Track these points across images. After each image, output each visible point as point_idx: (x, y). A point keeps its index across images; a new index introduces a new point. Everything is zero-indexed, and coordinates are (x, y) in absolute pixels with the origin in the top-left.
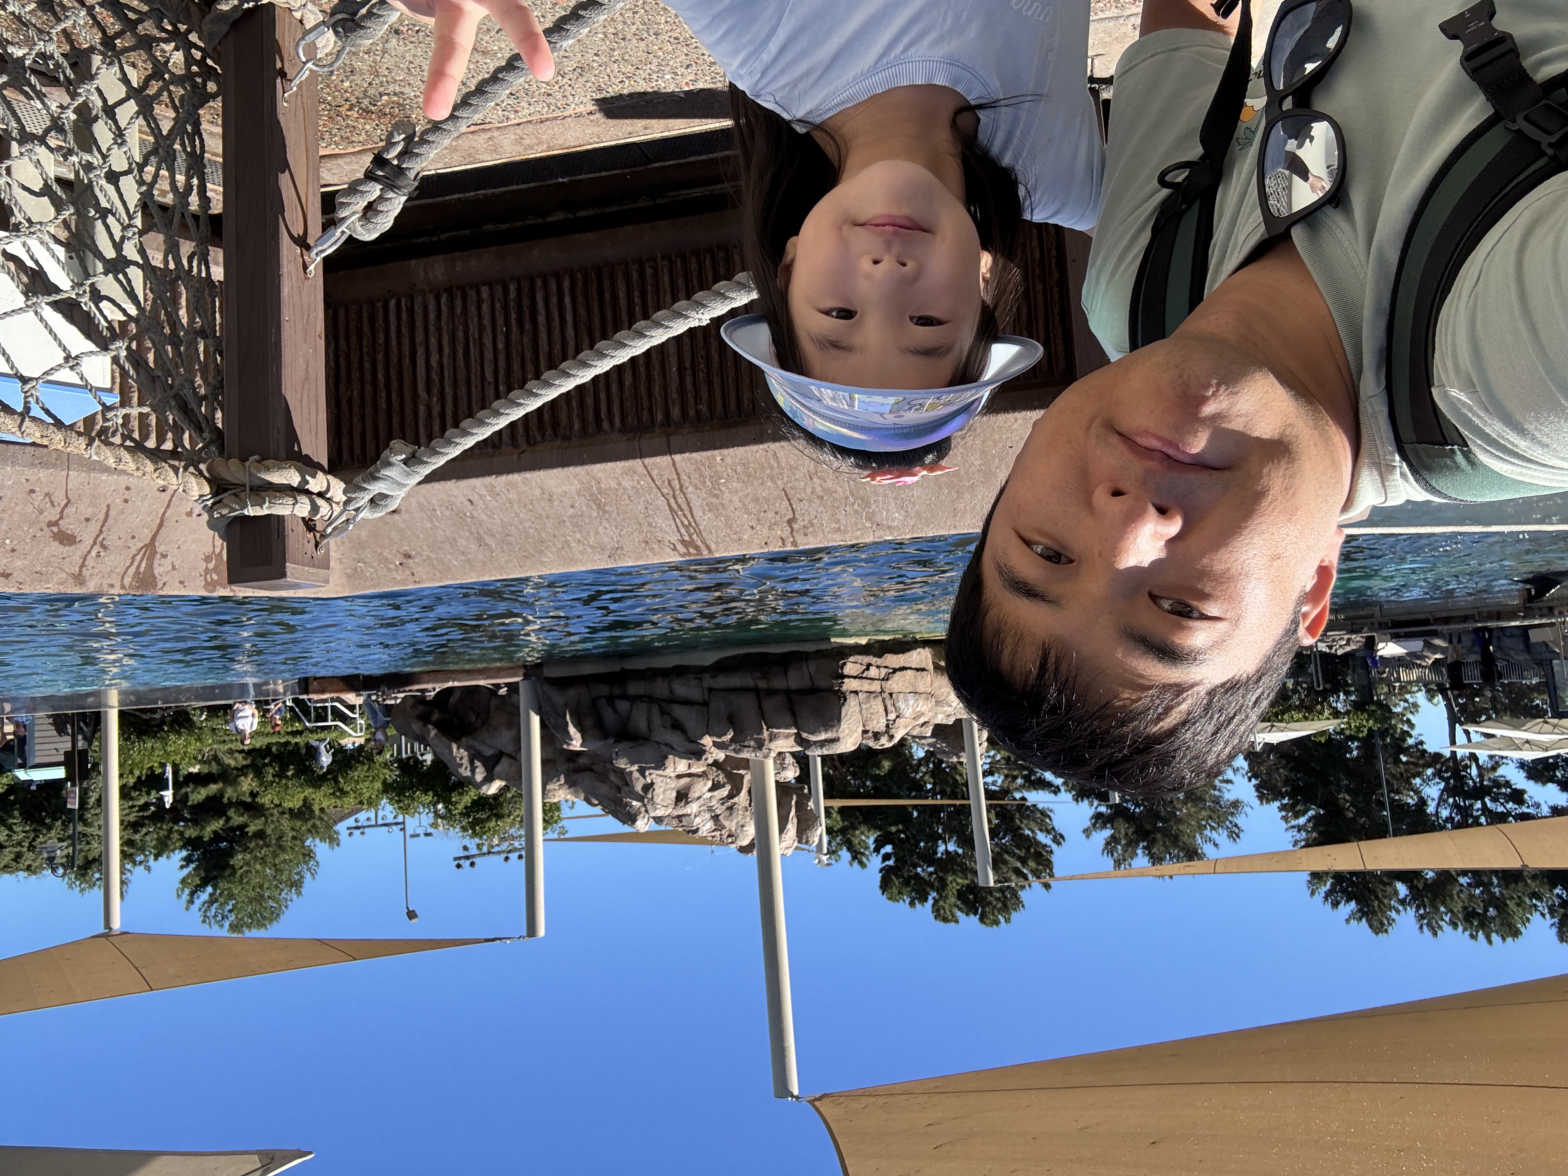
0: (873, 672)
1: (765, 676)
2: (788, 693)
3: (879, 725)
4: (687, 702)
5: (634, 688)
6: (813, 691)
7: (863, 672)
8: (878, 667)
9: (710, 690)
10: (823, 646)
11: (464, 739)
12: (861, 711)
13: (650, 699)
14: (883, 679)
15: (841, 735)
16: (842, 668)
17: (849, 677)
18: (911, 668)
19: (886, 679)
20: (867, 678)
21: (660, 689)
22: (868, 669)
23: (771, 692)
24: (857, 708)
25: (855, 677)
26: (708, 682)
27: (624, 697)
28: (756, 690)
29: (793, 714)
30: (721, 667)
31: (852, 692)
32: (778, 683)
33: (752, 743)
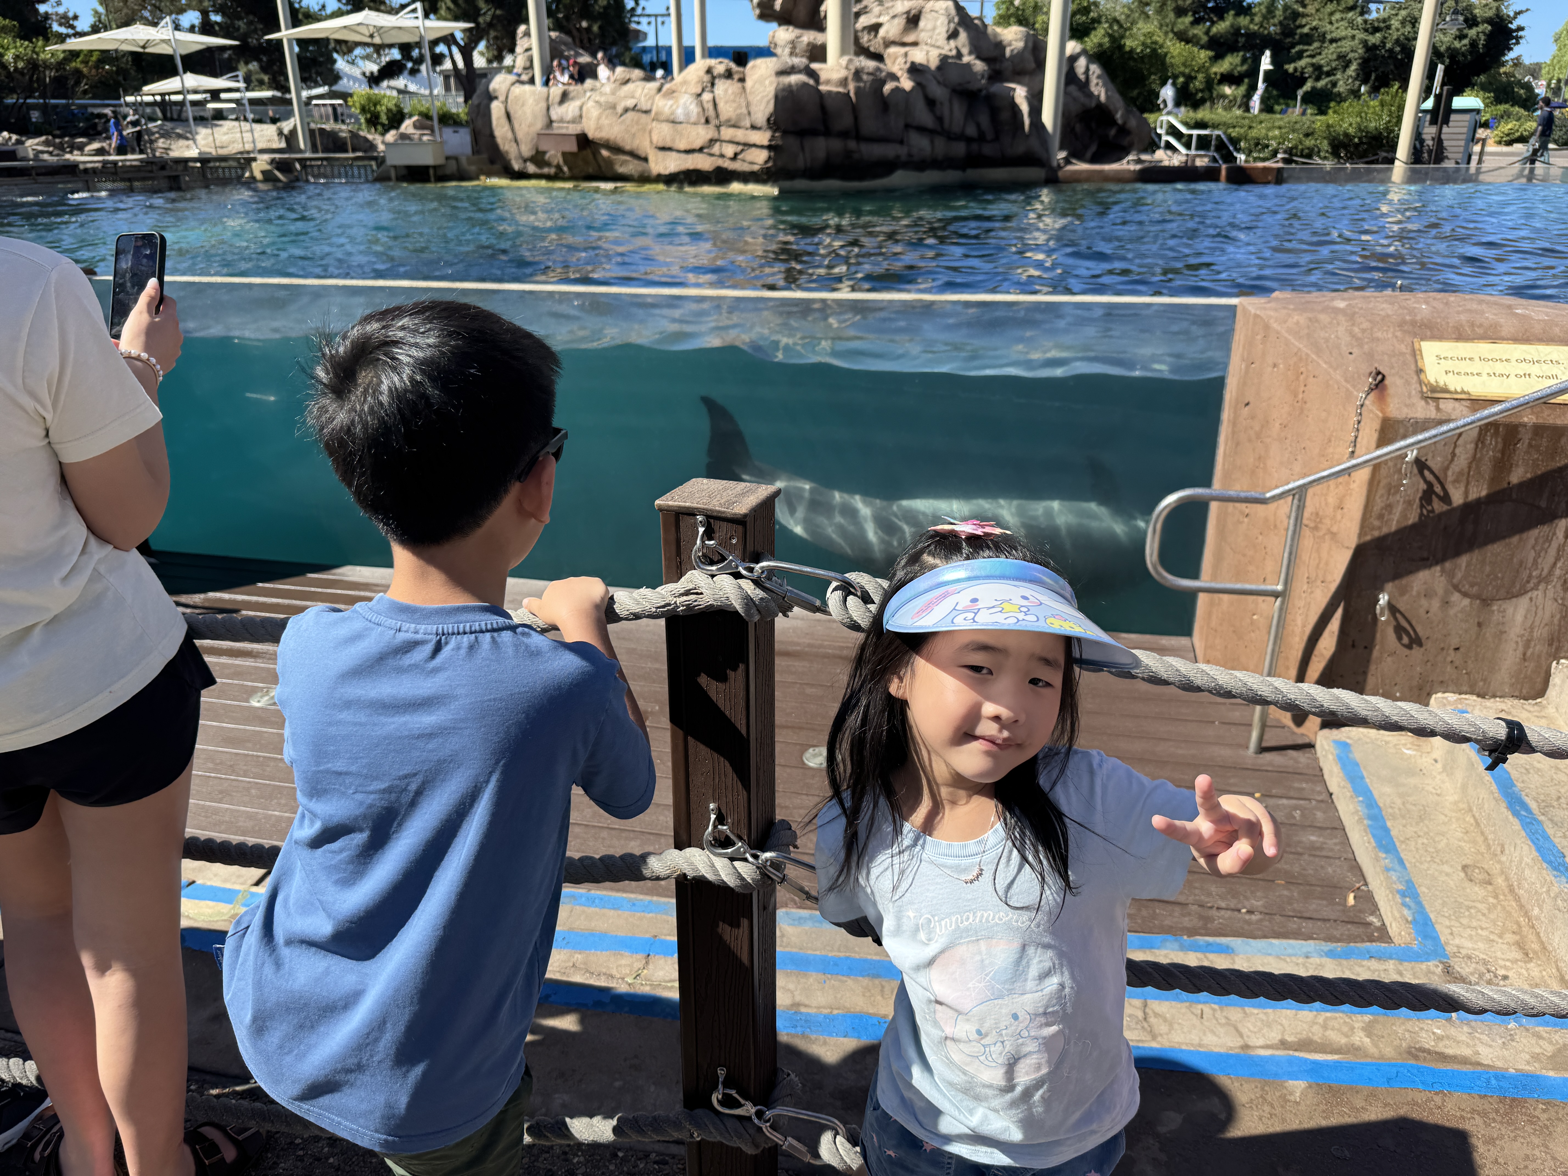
0: (729, 150)
1: (848, 153)
2: (827, 133)
3: (723, 88)
4: (922, 129)
5: (959, 149)
6: (802, 133)
7: (742, 151)
8: (722, 156)
9: (901, 142)
10: (788, 184)
11: (1093, 104)
12: (748, 105)
13: (951, 137)
14: (716, 141)
15: (774, 79)
16: (770, 158)
17: (762, 147)
18: (679, 151)
19: (712, 142)
20: (738, 143)
21: (941, 147)
22: (736, 155)
23: (844, 135)
24: (753, 109)
25: (755, 145)
26: (901, 151)
27: (969, 140)
28: (859, 137)
29: (823, 108)
30: (887, 167)
31: (759, 129)
32: (837, 144)
33: (865, 77)
